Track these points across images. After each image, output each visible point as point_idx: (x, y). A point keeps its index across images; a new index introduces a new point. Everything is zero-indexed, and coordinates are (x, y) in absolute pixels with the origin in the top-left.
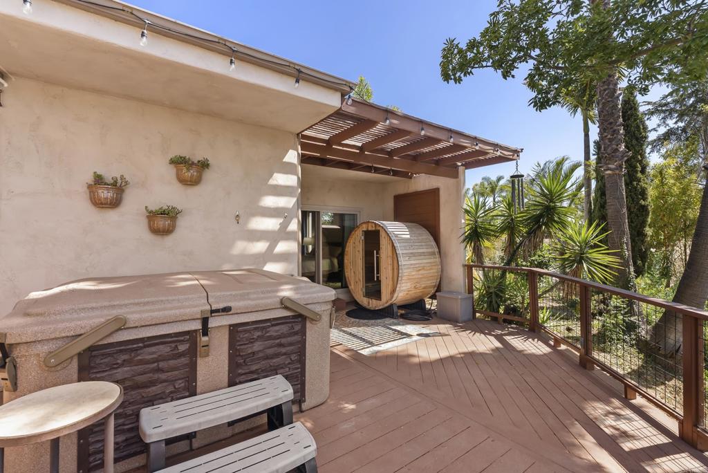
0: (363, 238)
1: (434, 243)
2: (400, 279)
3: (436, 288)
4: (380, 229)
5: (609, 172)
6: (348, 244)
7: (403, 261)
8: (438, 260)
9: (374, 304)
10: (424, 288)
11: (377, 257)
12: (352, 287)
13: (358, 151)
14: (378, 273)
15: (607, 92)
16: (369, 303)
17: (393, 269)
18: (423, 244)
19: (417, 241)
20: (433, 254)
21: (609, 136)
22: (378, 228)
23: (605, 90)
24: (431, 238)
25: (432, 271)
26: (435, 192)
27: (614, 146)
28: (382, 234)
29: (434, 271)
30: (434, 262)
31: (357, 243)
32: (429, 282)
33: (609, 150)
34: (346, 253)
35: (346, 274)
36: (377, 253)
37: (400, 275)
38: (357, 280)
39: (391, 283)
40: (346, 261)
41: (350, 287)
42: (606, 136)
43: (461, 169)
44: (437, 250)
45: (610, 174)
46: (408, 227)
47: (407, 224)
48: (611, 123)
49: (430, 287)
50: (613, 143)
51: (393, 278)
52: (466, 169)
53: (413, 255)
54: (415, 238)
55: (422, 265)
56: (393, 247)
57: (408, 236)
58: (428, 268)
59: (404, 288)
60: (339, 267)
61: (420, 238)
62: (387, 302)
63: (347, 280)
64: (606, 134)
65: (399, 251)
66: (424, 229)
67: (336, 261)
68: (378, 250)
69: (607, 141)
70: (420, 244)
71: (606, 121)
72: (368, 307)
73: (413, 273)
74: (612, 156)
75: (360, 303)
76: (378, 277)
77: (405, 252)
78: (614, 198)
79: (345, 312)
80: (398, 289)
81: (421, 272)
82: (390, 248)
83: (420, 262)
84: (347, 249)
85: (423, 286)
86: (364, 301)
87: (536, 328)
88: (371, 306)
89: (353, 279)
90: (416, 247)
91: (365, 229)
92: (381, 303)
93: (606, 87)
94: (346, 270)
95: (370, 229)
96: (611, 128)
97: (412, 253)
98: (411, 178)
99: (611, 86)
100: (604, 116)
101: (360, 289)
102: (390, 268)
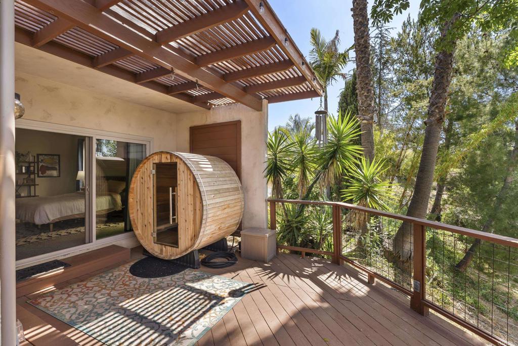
0: (154, 172)
1: (236, 178)
2: (203, 222)
3: (238, 226)
4: (178, 161)
5: (365, 121)
6: (133, 179)
7: (208, 201)
8: (241, 196)
9: (168, 253)
10: (228, 227)
11: (173, 196)
12: (138, 232)
13: (151, 40)
14: (174, 214)
15: (364, 59)
16: (162, 250)
17: (195, 210)
18: (227, 179)
19: (221, 176)
20: (236, 189)
21: (365, 94)
22: (175, 160)
23: (363, 58)
24: (234, 172)
25: (236, 208)
26: (237, 124)
27: (369, 102)
28: (181, 167)
29: (238, 207)
30: (238, 198)
31: (146, 178)
32: (233, 220)
33: (365, 105)
34: (130, 190)
35: (131, 216)
36: (173, 191)
37: (204, 217)
38: (146, 223)
39: (191, 227)
40: (131, 200)
41: (136, 232)
42: (363, 94)
43: (265, 101)
44: (240, 185)
45: (365, 123)
46: (210, 160)
47: (208, 157)
48: (367, 84)
49: (233, 225)
50: (368, 99)
51: (194, 220)
52: (269, 103)
53: (218, 192)
54: (219, 172)
55: (228, 203)
56: (195, 183)
57: (211, 170)
58: (233, 206)
59: (208, 232)
60: (123, 205)
61: (224, 172)
62: (187, 249)
63: (132, 223)
64: (363, 92)
65: (203, 188)
66: (225, 162)
67: (118, 198)
68: (175, 186)
69: (364, 97)
70: (224, 179)
71: (363, 82)
72: (161, 256)
73: (218, 213)
74: (367, 109)
75: (150, 251)
76: (174, 220)
77: (209, 188)
78: (368, 142)
79: (128, 267)
80: (201, 234)
81: (226, 211)
82: (190, 184)
83: (225, 199)
84: (132, 186)
85: (227, 225)
86: (155, 249)
87: (341, 260)
88: (164, 254)
89: (140, 221)
90: (221, 183)
91: (157, 161)
92: (179, 250)
93: (364, 55)
94: (130, 211)
95: (164, 161)
96: (367, 88)
97: (216, 190)
98: (210, 109)
99: (367, 55)
100: (362, 78)
101: (150, 234)
102: (191, 208)
